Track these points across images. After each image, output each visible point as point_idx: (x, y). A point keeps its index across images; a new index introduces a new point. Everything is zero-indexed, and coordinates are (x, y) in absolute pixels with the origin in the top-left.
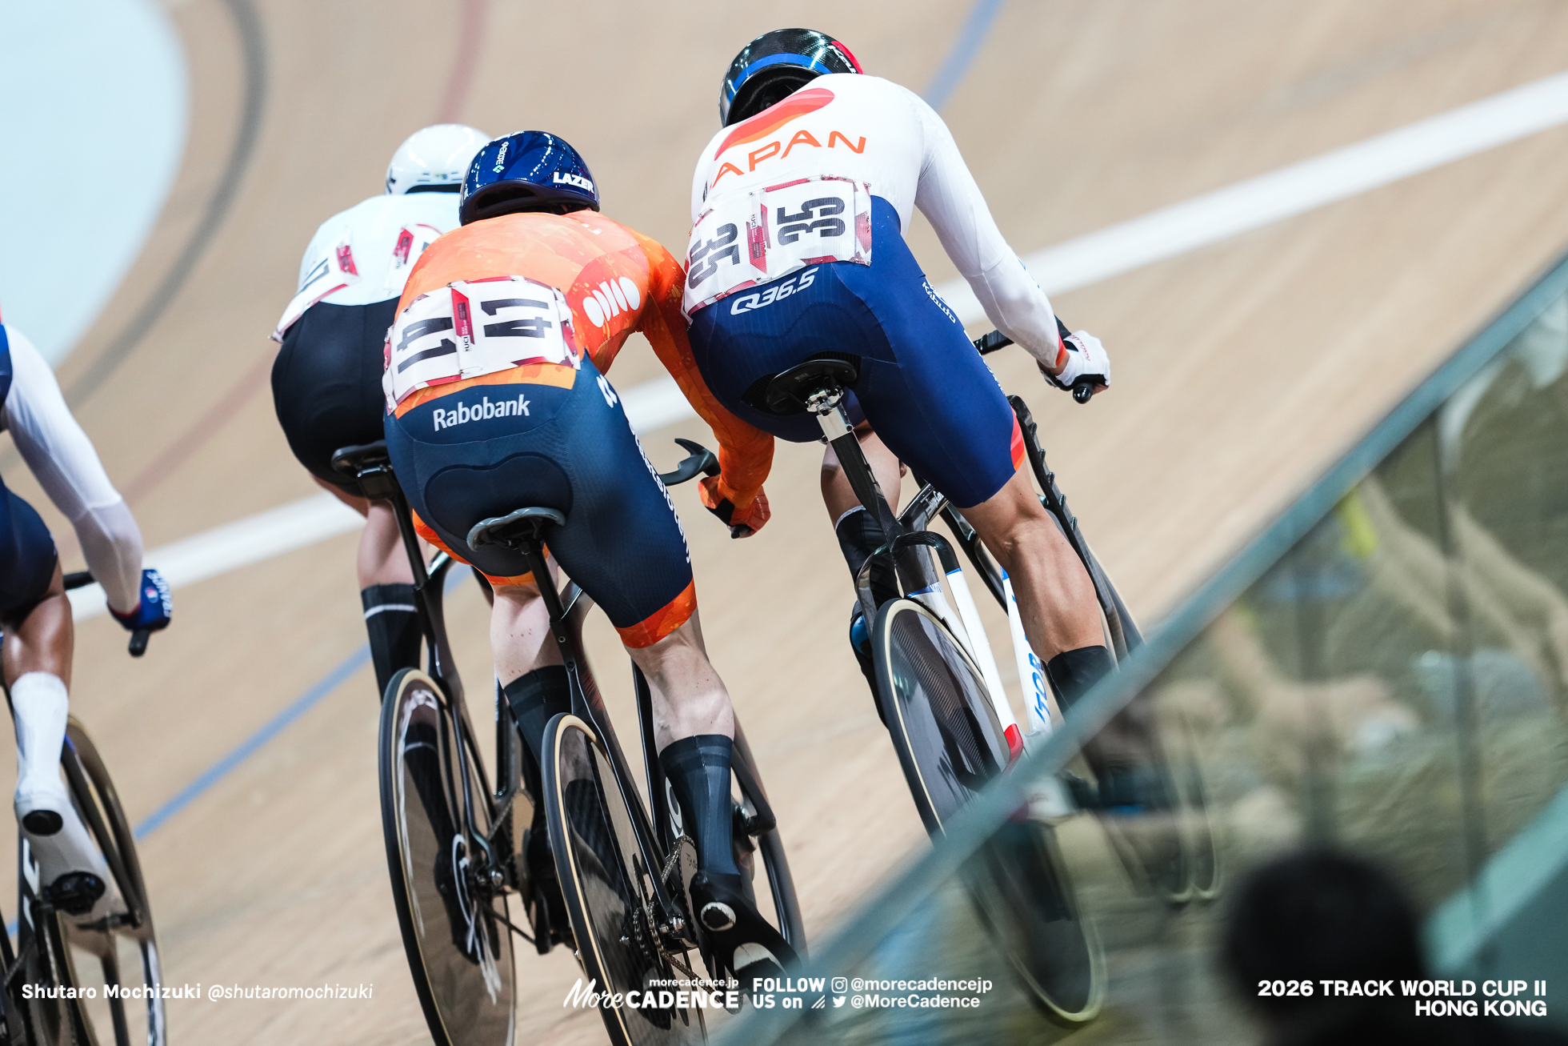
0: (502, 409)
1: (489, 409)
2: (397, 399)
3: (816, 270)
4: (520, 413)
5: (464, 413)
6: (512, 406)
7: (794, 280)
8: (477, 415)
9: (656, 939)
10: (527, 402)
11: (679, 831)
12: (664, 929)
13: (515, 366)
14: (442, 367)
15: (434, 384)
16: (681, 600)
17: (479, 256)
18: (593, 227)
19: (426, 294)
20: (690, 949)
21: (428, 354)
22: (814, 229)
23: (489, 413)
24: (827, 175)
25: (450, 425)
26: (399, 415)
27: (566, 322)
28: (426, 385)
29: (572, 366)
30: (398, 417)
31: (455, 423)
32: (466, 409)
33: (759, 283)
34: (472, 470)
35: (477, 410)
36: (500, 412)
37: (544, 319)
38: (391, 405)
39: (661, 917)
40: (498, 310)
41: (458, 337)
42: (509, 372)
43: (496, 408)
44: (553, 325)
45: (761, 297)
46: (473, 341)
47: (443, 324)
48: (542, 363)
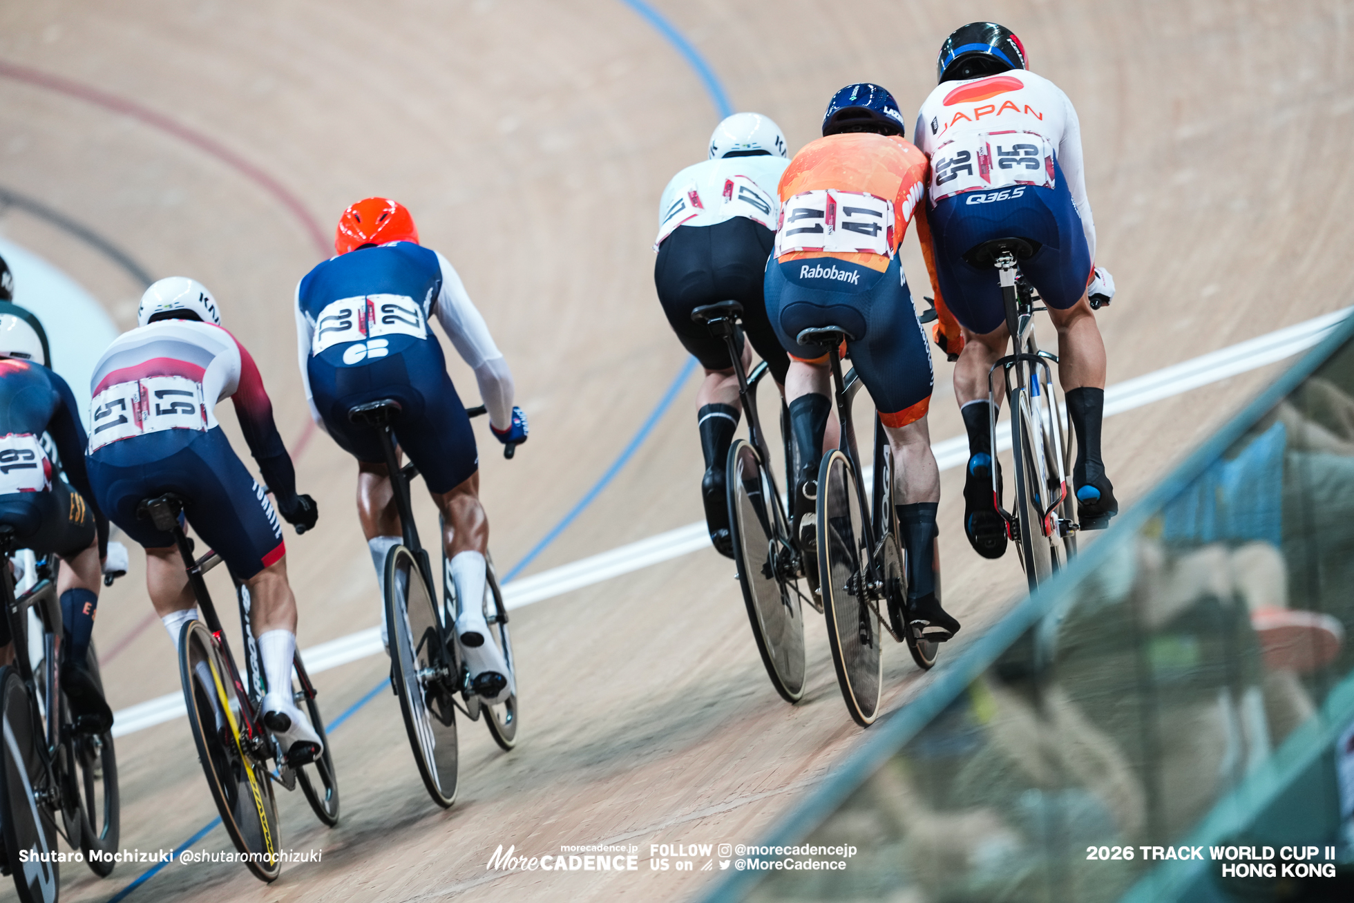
0: (843, 276)
1: (835, 273)
2: (782, 251)
3: (1024, 188)
4: (852, 282)
5: (819, 272)
6: (849, 276)
7: (1009, 191)
8: (827, 274)
9: (865, 591)
10: (858, 276)
11: (886, 529)
12: (871, 586)
13: (857, 251)
14: (812, 240)
15: (806, 250)
16: (919, 405)
17: (845, 172)
18: (904, 147)
19: (811, 191)
20: (880, 599)
21: (804, 230)
22: (1022, 163)
23: (834, 275)
24: (1027, 130)
25: (810, 277)
26: (781, 261)
27: (890, 226)
28: (802, 250)
29: (889, 257)
30: (780, 263)
31: (813, 276)
32: (821, 270)
33: (986, 189)
34: (814, 307)
35: (827, 272)
36: (841, 277)
37: (878, 225)
38: (777, 253)
39: (870, 578)
40: (853, 214)
41: (826, 225)
42: (852, 254)
43: (839, 274)
44: (882, 229)
45: (987, 197)
46: (834, 229)
47: (819, 214)
48: (872, 253)
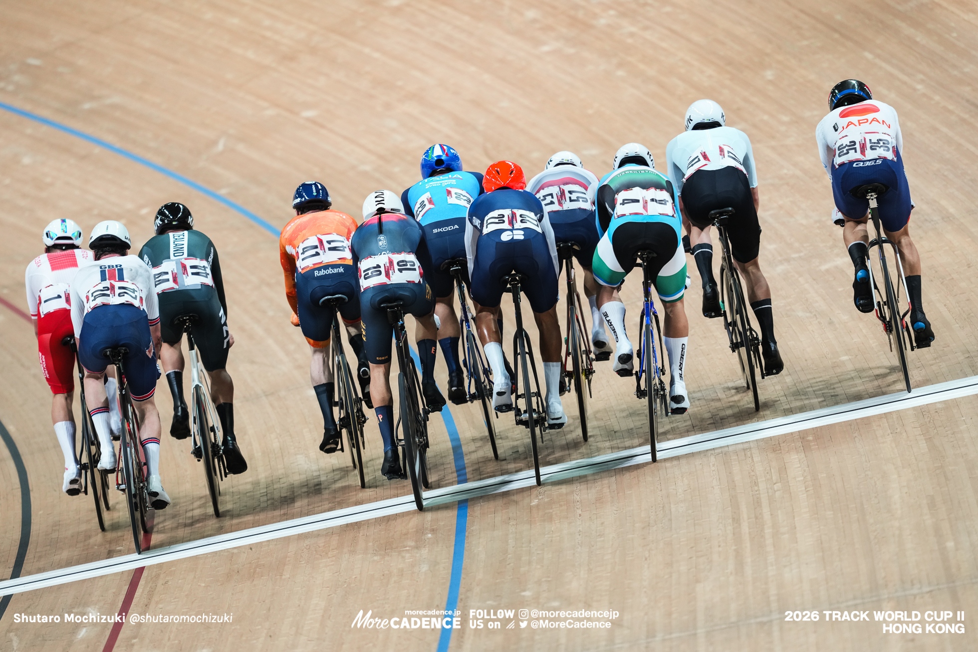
2: (301, 268)
3: (882, 160)
4: (341, 272)
6: (339, 270)
7: (875, 161)
13: (338, 259)
15: (314, 264)
19: (309, 238)
21: (311, 256)
24: (884, 133)
26: (302, 273)
28: (311, 264)
29: (351, 259)
31: (321, 274)
32: (324, 271)
33: (863, 160)
35: (328, 271)
45: (864, 164)
46: (325, 252)
47: (315, 247)
48: (344, 258)
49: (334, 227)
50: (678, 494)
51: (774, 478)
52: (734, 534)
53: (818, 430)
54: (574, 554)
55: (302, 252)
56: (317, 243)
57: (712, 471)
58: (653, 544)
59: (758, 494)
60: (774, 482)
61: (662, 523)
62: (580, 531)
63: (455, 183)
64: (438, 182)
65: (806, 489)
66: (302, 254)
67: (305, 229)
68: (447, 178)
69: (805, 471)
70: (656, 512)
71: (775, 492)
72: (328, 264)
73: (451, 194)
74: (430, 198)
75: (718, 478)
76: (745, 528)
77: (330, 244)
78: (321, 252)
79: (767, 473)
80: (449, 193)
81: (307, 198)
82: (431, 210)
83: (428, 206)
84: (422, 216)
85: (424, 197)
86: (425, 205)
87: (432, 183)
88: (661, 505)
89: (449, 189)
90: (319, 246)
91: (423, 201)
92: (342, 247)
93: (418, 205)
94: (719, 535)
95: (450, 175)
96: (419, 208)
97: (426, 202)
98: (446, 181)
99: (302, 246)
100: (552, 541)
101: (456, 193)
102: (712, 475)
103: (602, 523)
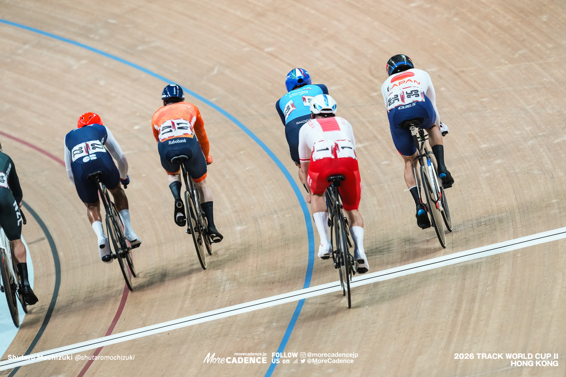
7: (411, 104)
14: (170, 134)
15: (169, 137)
19: (166, 121)
21: (167, 132)
24: (414, 87)
25: (172, 144)
34: (175, 151)
35: (177, 141)
42: (182, 135)
45: (405, 107)
46: (176, 130)
48: (188, 134)
49: (182, 115)
50: (429, 294)
51: (489, 282)
52: (452, 321)
53: (525, 250)
54: (354, 336)
55: (162, 129)
56: (171, 125)
57: (454, 278)
58: (403, 328)
59: (476, 294)
60: (488, 285)
61: (412, 314)
62: (363, 320)
63: (308, 93)
64: (297, 93)
65: (505, 289)
66: (162, 130)
67: (164, 116)
68: (302, 90)
69: (508, 277)
70: (412, 306)
71: (487, 291)
72: (177, 137)
73: (305, 100)
74: (293, 104)
75: (456, 283)
76: (461, 317)
77: (179, 125)
78: (173, 130)
79: (486, 279)
80: (304, 99)
81: (170, 96)
82: (293, 111)
83: (292, 109)
84: (289, 115)
85: (289, 103)
86: (290, 108)
87: (293, 94)
88: (416, 302)
89: (304, 97)
90: (172, 126)
91: (289, 106)
92: (186, 127)
93: (286, 109)
94: (443, 322)
95: (304, 88)
96: (286, 110)
97: (290, 106)
98: (302, 92)
99: (162, 126)
100: (344, 327)
101: (308, 99)
102: (453, 281)
103: (378, 315)
